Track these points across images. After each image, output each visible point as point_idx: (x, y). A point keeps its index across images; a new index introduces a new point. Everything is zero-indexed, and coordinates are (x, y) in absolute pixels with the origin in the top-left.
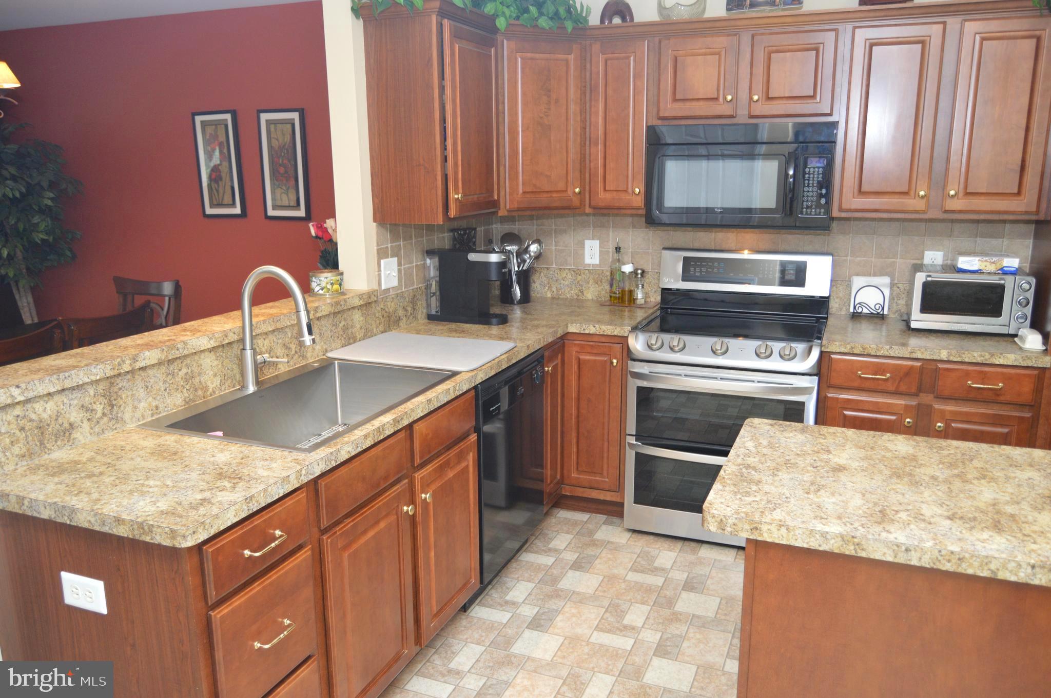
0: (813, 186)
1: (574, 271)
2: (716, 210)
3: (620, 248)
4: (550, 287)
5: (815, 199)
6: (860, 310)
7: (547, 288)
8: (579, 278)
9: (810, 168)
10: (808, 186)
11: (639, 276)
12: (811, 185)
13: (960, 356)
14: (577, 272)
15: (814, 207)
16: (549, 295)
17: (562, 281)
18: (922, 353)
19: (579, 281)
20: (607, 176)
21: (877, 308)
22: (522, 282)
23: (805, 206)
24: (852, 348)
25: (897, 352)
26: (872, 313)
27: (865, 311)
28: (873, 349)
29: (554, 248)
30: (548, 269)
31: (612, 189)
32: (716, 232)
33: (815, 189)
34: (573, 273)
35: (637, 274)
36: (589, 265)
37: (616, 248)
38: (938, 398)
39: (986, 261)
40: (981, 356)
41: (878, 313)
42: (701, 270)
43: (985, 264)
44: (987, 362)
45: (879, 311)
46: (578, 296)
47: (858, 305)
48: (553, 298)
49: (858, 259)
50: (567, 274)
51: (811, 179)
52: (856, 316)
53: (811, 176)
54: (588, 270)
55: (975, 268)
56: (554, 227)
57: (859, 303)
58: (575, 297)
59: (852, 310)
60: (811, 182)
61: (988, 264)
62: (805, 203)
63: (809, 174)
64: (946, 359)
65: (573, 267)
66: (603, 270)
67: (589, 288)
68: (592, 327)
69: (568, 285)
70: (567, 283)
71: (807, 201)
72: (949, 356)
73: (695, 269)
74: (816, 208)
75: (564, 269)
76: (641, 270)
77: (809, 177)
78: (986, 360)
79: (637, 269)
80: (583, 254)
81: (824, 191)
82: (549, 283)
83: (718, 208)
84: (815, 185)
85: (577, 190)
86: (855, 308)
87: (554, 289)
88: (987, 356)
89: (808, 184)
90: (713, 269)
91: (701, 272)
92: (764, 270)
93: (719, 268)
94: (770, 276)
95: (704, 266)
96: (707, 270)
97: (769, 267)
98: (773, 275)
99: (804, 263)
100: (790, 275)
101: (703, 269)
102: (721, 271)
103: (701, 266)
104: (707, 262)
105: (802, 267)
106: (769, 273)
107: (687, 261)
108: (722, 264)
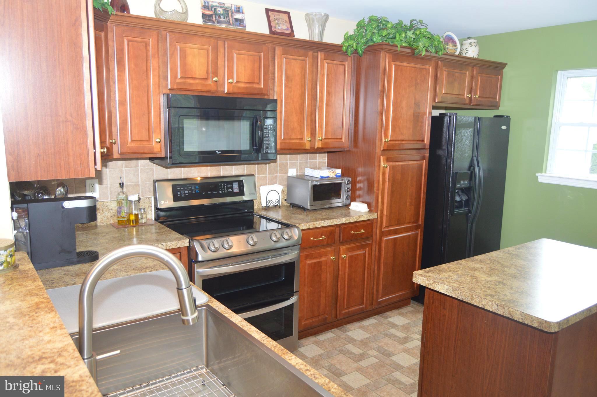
2: (217, 152)
3: (123, 183)
5: (269, 143)
6: (269, 205)
9: (266, 125)
10: (266, 136)
12: (267, 135)
13: (349, 220)
15: (269, 148)
18: (336, 221)
21: (277, 202)
23: (265, 148)
24: (309, 225)
26: (275, 205)
27: (272, 205)
28: (318, 224)
31: (137, 139)
33: (270, 138)
37: (120, 184)
39: (330, 172)
41: (277, 205)
42: (185, 192)
49: (261, 176)
51: (267, 132)
53: (267, 130)
57: (269, 201)
60: (267, 134)
63: (266, 129)
66: (103, 202)
71: (266, 145)
73: (181, 193)
77: (266, 131)
81: (274, 139)
83: (218, 151)
84: (269, 135)
86: (266, 203)
89: (266, 135)
90: (192, 191)
91: (185, 194)
92: (222, 188)
93: (195, 190)
94: (226, 191)
95: (186, 190)
96: (188, 192)
97: (224, 186)
98: (227, 190)
99: (242, 181)
100: (236, 189)
101: (186, 192)
102: (197, 191)
103: (184, 190)
104: (188, 187)
105: (241, 184)
106: (224, 190)
107: (174, 187)
108: (197, 187)
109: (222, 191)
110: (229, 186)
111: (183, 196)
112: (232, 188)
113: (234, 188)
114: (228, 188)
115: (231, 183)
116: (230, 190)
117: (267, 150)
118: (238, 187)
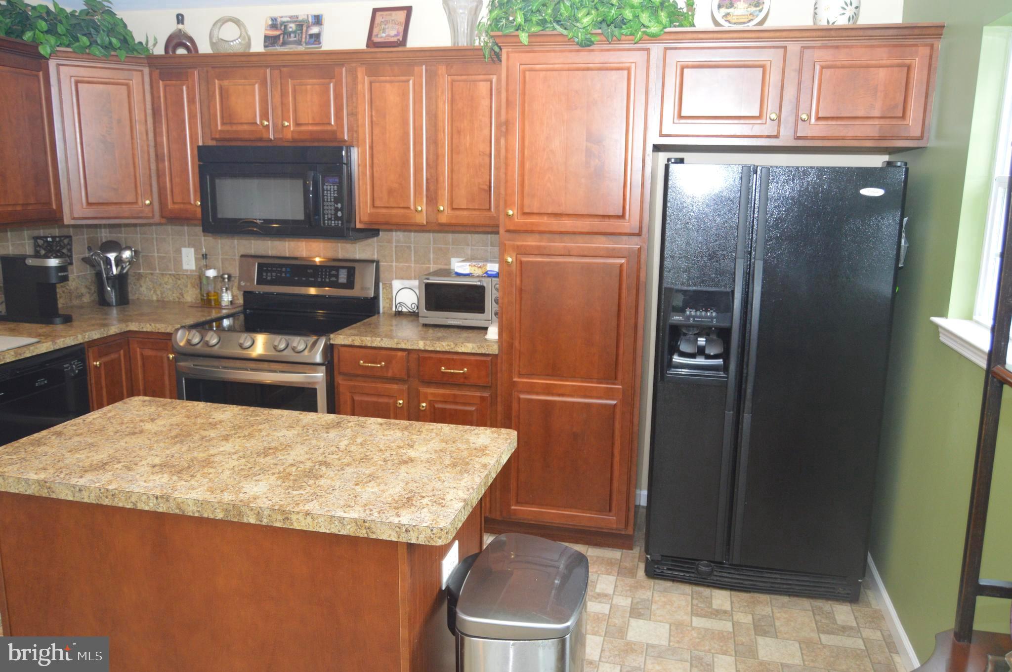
0: (331, 201)
1: (174, 276)
3: (206, 255)
4: (155, 291)
5: (333, 212)
6: (400, 310)
7: (152, 292)
8: (179, 282)
9: (327, 186)
10: (327, 201)
11: (226, 280)
12: (329, 200)
13: (433, 346)
14: (177, 277)
15: (333, 219)
16: (155, 298)
17: (165, 286)
18: (405, 344)
19: (179, 286)
20: (174, 189)
21: (413, 307)
22: (117, 286)
23: (326, 218)
24: (353, 340)
25: (386, 343)
26: (410, 312)
27: (405, 310)
28: (369, 341)
29: (156, 254)
30: (152, 274)
31: (179, 201)
32: (289, 241)
33: (333, 203)
34: (173, 277)
35: (224, 279)
36: (187, 271)
37: (203, 255)
38: (423, 382)
39: (474, 266)
40: (448, 345)
41: (414, 312)
42: (272, 274)
43: (473, 268)
44: (453, 351)
45: (415, 310)
46: (179, 299)
47: (399, 305)
48: (158, 301)
49: (402, 264)
50: (168, 278)
51: (329, 195)
52: (399, 314)
53: (329, 192)
54: (186, 275)
55: (467, 272)
56: (155, 236)
57: (399, 303)
58: (177, 300)
59: (394, 309)
60: (329, 198)
61: (476, 268)
62: (326, 216)
63: (327, 190)
64: (423, 349)
65: (174, 273)
66: (194, 275)
67: (188, 291)
68: (148, 325)
69: (170, 289)
70: (169, 287)
71: (327, 214)
72: (425, 346)
73: (267, 274)
74: (334, 221)
75: (166, 274)
76: (228, 274)
77: (327, 194)
78: (452, 349)
79: (224, 274)
80: (181, 261)
81: (339, 206)
82: (154, 287)
83: (258, 219)
84: (332, 200)
85: (148, 202)
86: (396, 307)
87: (159, 292)
88: (453, 346)
89: (327, 199)
90: (281, 274)
91: (272, 276)
92: (322, 275)
93: (286, 273)
94: (327, 280)
95: (274, 271)
96: (276, 275)
97: (326, 271)
98: (329, 278)
99: (353, 268)
100: (343, 277)
101: (274, 274)
102: (288, 275)
103: (272, 271)
104: (277, 268)
105: (351, 272)
106: (326, 277)
107: (260, 266)
108: (288, 270)
109: (322, 278)
110: (334, 272)
111: (269, 278)
112: (337, 276)
113: (340, 276)
114: (331, 276)
115: (337, 269)
116: (333, 279)
117: (330, 222)
118: (346, 277)
